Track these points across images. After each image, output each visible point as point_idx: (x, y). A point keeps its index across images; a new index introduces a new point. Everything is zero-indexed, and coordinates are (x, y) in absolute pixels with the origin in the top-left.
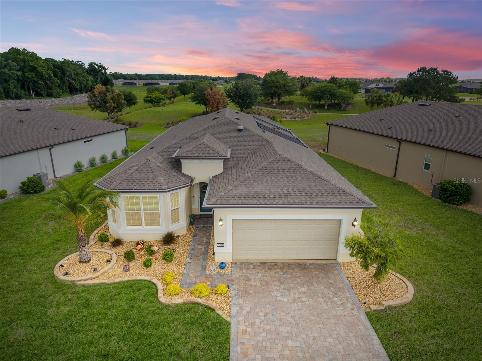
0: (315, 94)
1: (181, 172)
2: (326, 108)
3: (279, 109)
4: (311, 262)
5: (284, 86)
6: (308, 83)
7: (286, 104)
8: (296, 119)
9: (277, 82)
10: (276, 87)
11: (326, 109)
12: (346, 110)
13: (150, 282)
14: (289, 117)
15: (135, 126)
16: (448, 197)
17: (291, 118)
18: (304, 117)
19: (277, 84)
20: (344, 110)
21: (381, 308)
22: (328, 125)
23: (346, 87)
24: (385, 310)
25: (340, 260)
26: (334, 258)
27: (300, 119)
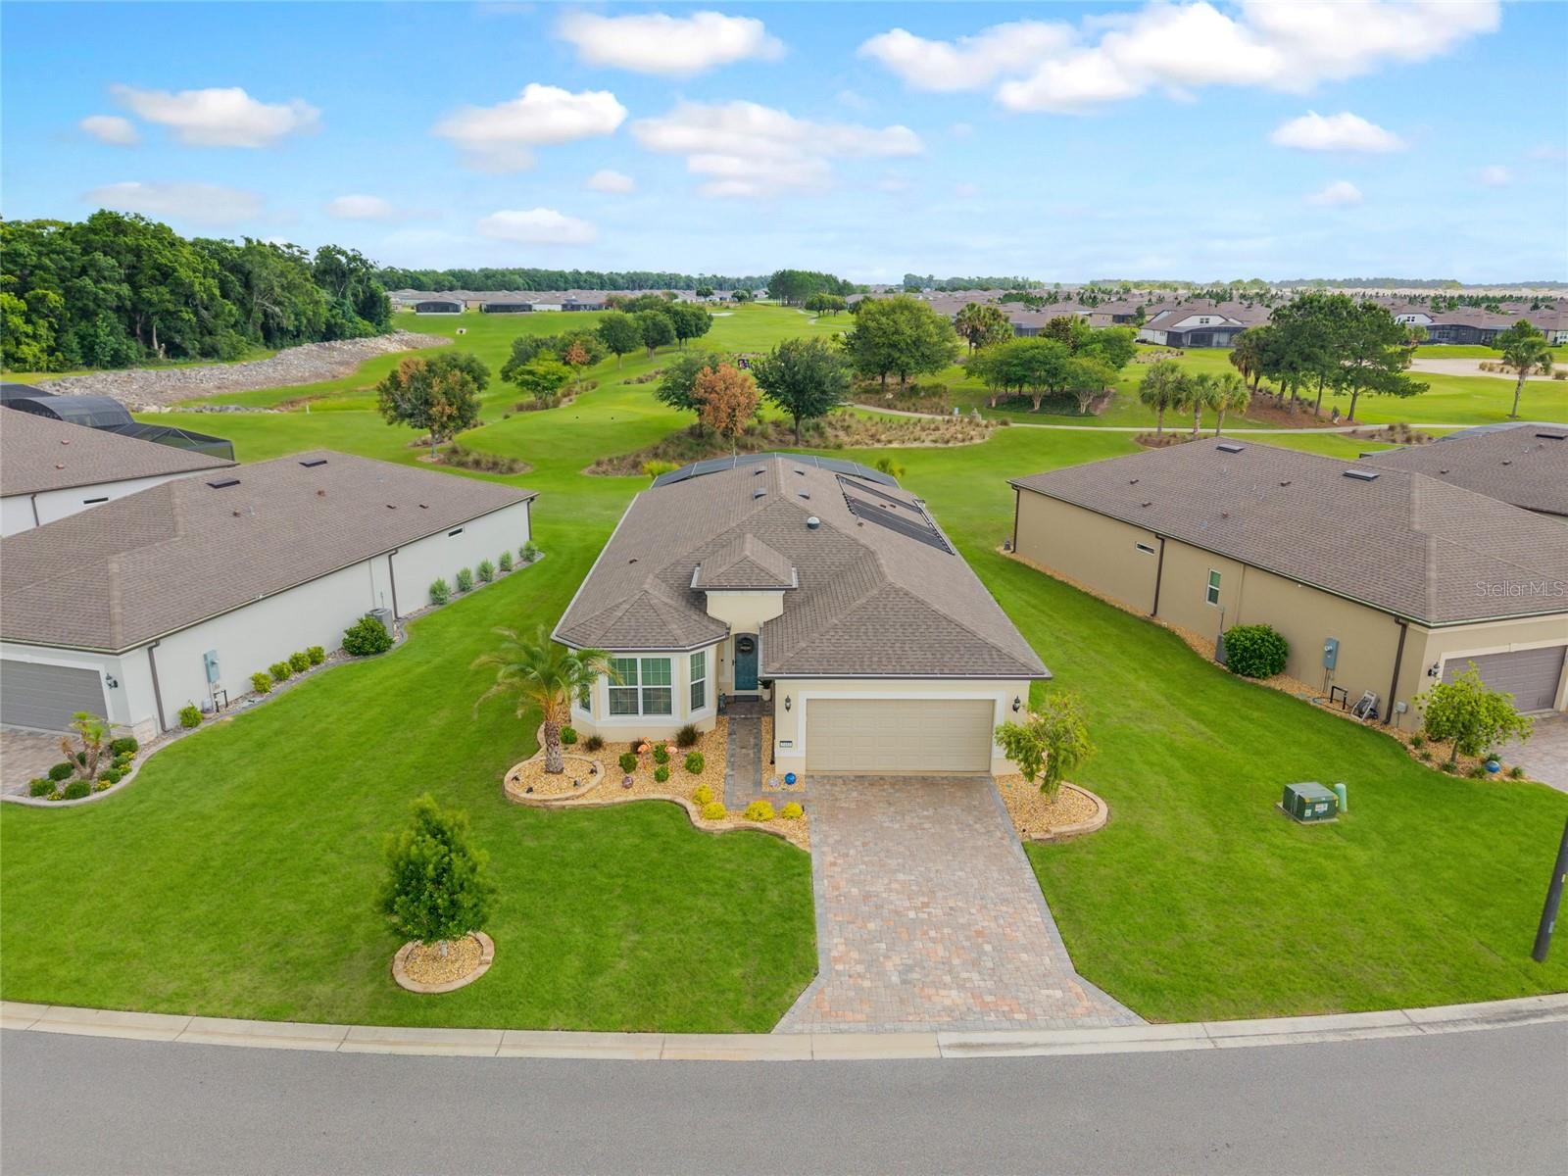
0: (1005, 368)
1: (706, 613)
2: (1037, 408)
3: (903, 410)
4: (945, 775)
5: (917, 342)
6: (991, 325)
7: (922, 394)
8: (950, 445)
9: (896, 332)
10: (894, 346)
11: (1034, 412)
12: (1093, 415)
13: (671, 802)
14: (931, 438)
15: (511, 470)
16: (1240, 661)
17: (935, 441)
18: (972, 438)
19: (895, 338)
20: (1088, 414)
21: (1047, 836)
22: (1015, 487)
23: (1094, 350)
24: (1053, 840)
25: (995, 773)
26: (986, 768)
27: (961, 444)
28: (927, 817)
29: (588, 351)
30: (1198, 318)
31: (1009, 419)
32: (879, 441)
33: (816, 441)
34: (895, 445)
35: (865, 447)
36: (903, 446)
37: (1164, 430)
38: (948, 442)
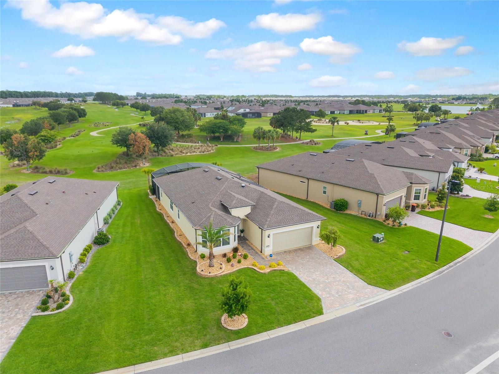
0: (212, 129)
1: (231, 215)
2: (222, 140)
3: (183, 142)
4: (303, 247)
5: (183, 121)
6: (194, 114)
7: (186, 137)
8: (205, 153)
9: (177, 118)
10: (177, 123)
11: (221, 141)
14: (198, 151)
16: (339, 208)
17: (200, 152)
18: (210, 151)
19: (177, 120)
20: (237, 141)
21: (338, 257)
22: (258, 168)
23: (236, 123)
24: (339, 257)
25: (314, 244)
26: (311, 244)
27: (208, 153)
28: (308, 258)
29: (50, 125)
30: (243, 110)
31: (217, 144)
32: (183, 153)
33: (164, 154)
34: (189, 154)
35: (180, 155)
36: (191, 154)
37: (260, 145)
38: (204, 152)
